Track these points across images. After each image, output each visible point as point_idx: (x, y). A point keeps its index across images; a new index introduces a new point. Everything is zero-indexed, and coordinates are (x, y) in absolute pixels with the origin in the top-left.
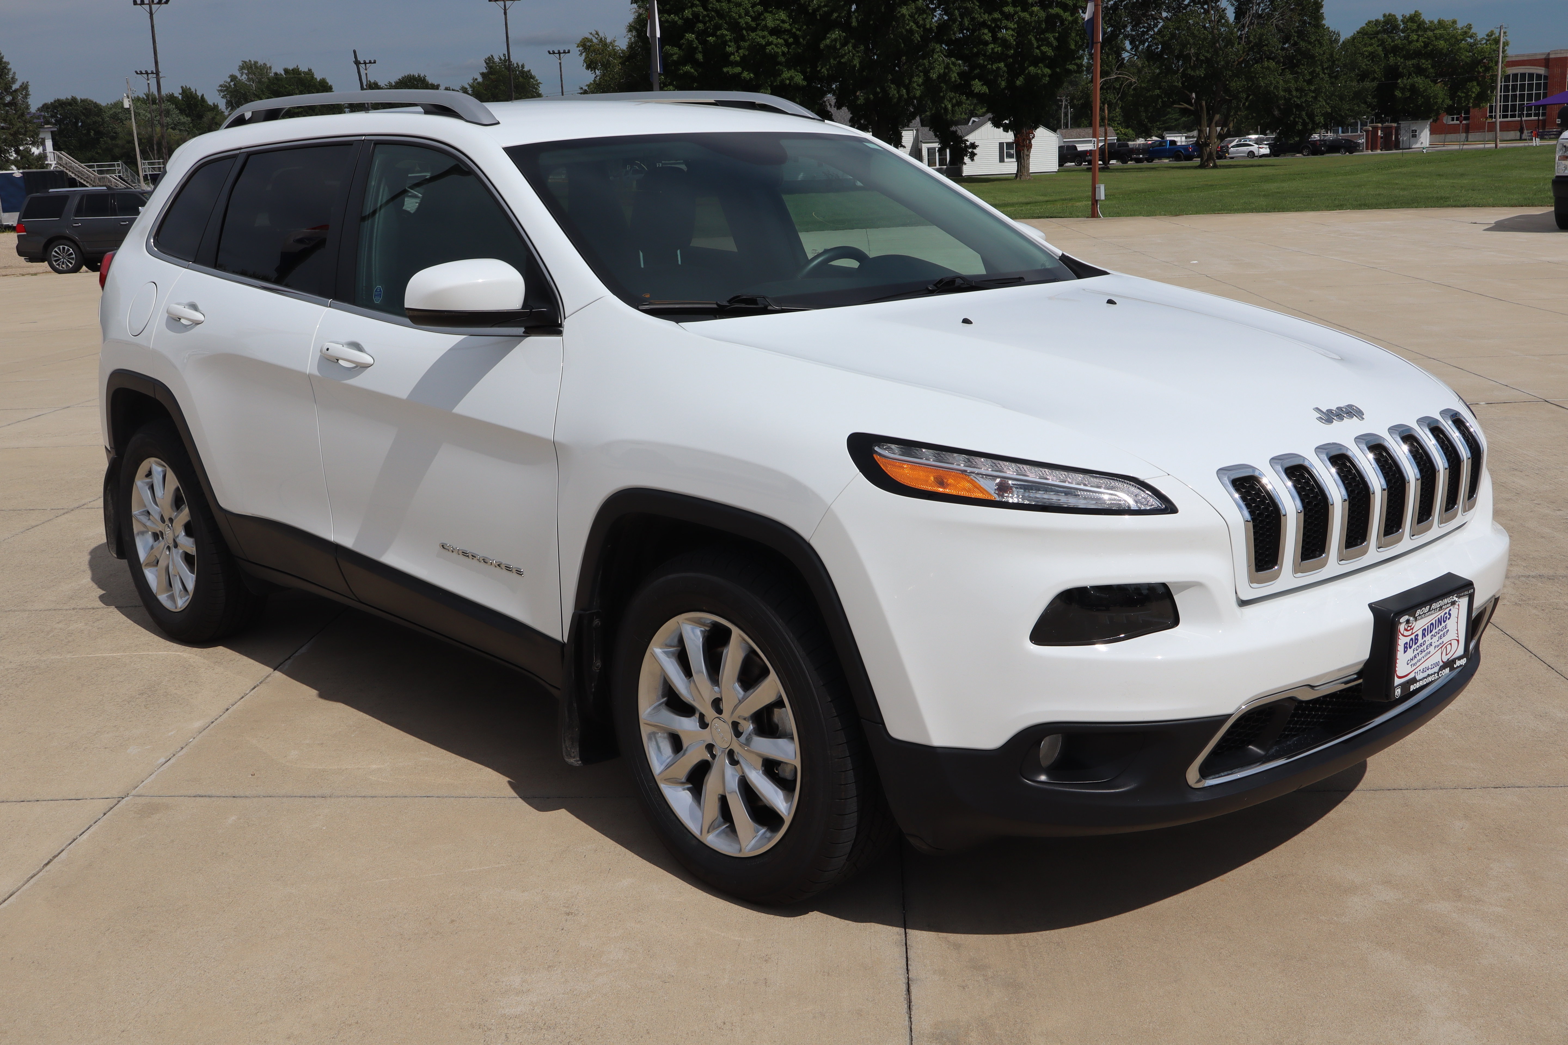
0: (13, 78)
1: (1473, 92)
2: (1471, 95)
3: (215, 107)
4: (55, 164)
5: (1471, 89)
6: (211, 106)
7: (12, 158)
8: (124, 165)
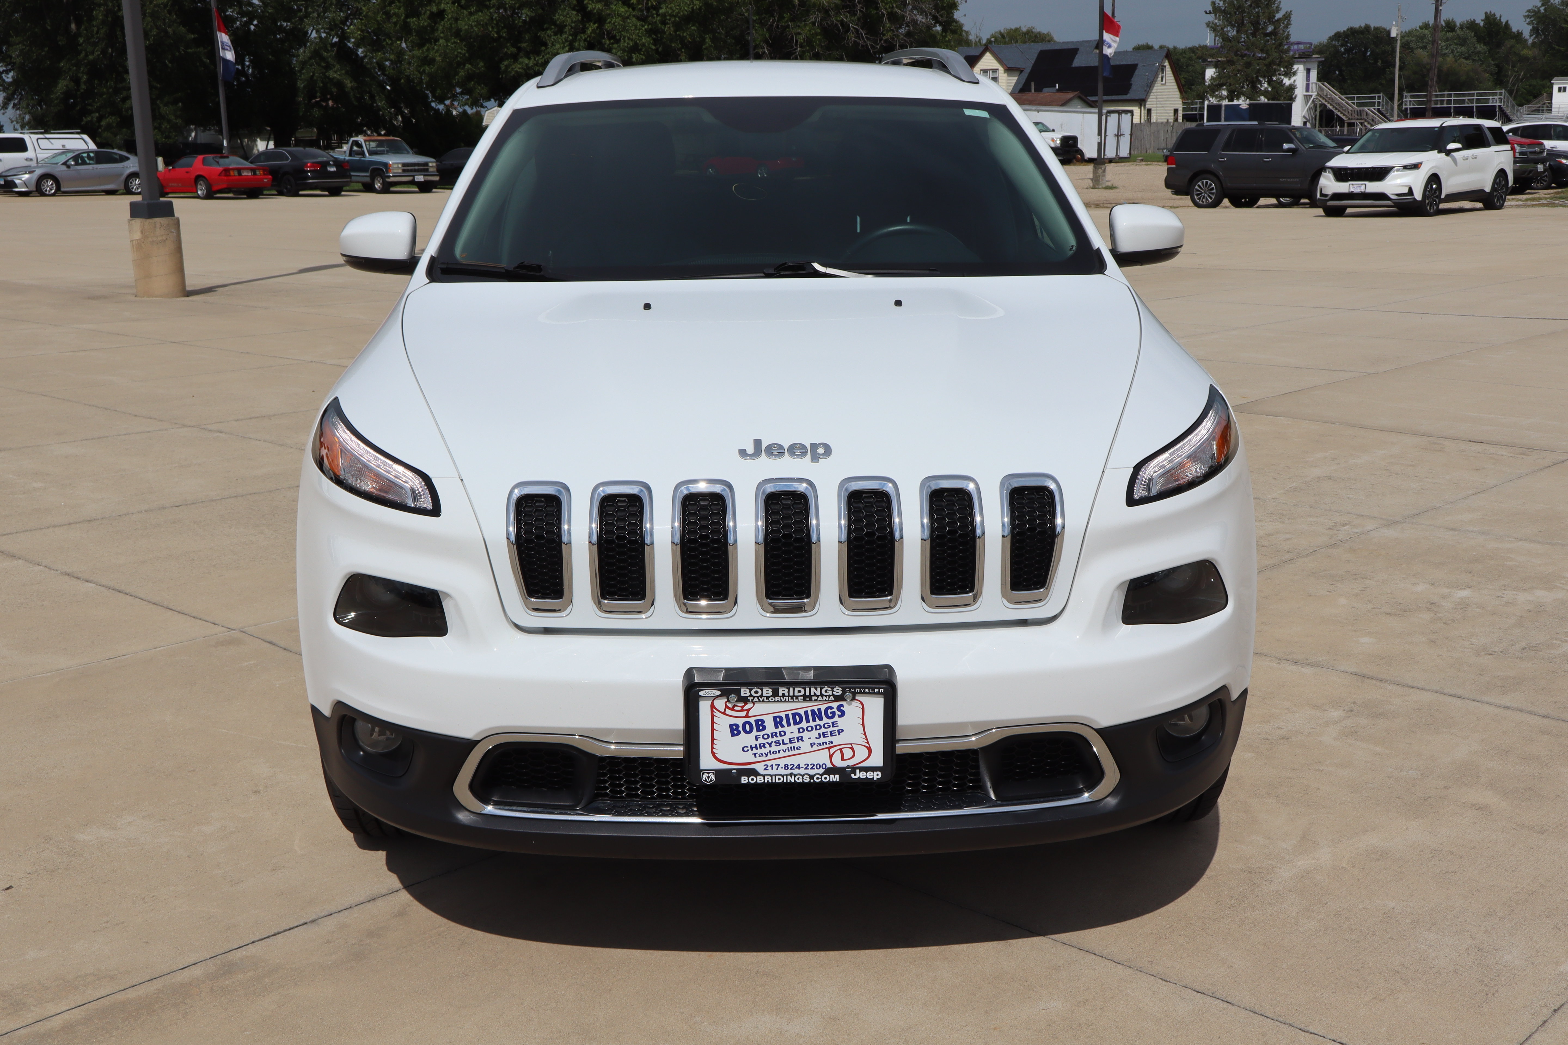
0: (1277, 7)
3: (1520, 34)
4: (1316, 95)
6: (1514, 33)
7: (1263, 89)
8: (1385, 98)
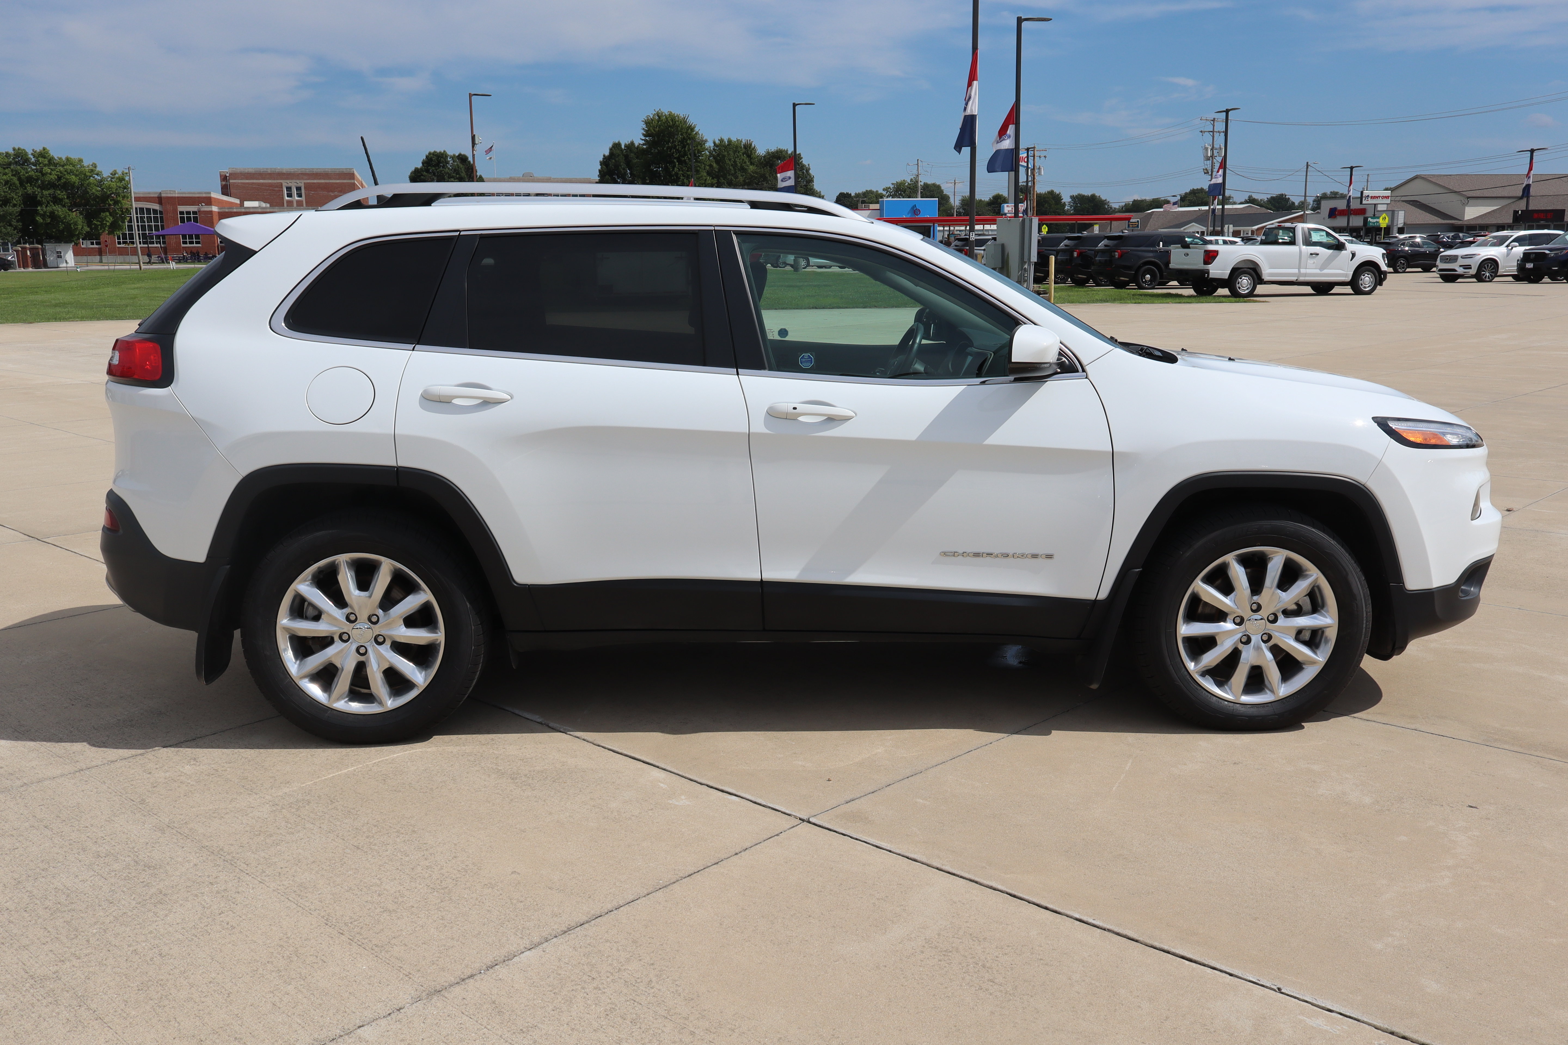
1: (107, 221)
2: (106, 224)
5: (105, 219)
